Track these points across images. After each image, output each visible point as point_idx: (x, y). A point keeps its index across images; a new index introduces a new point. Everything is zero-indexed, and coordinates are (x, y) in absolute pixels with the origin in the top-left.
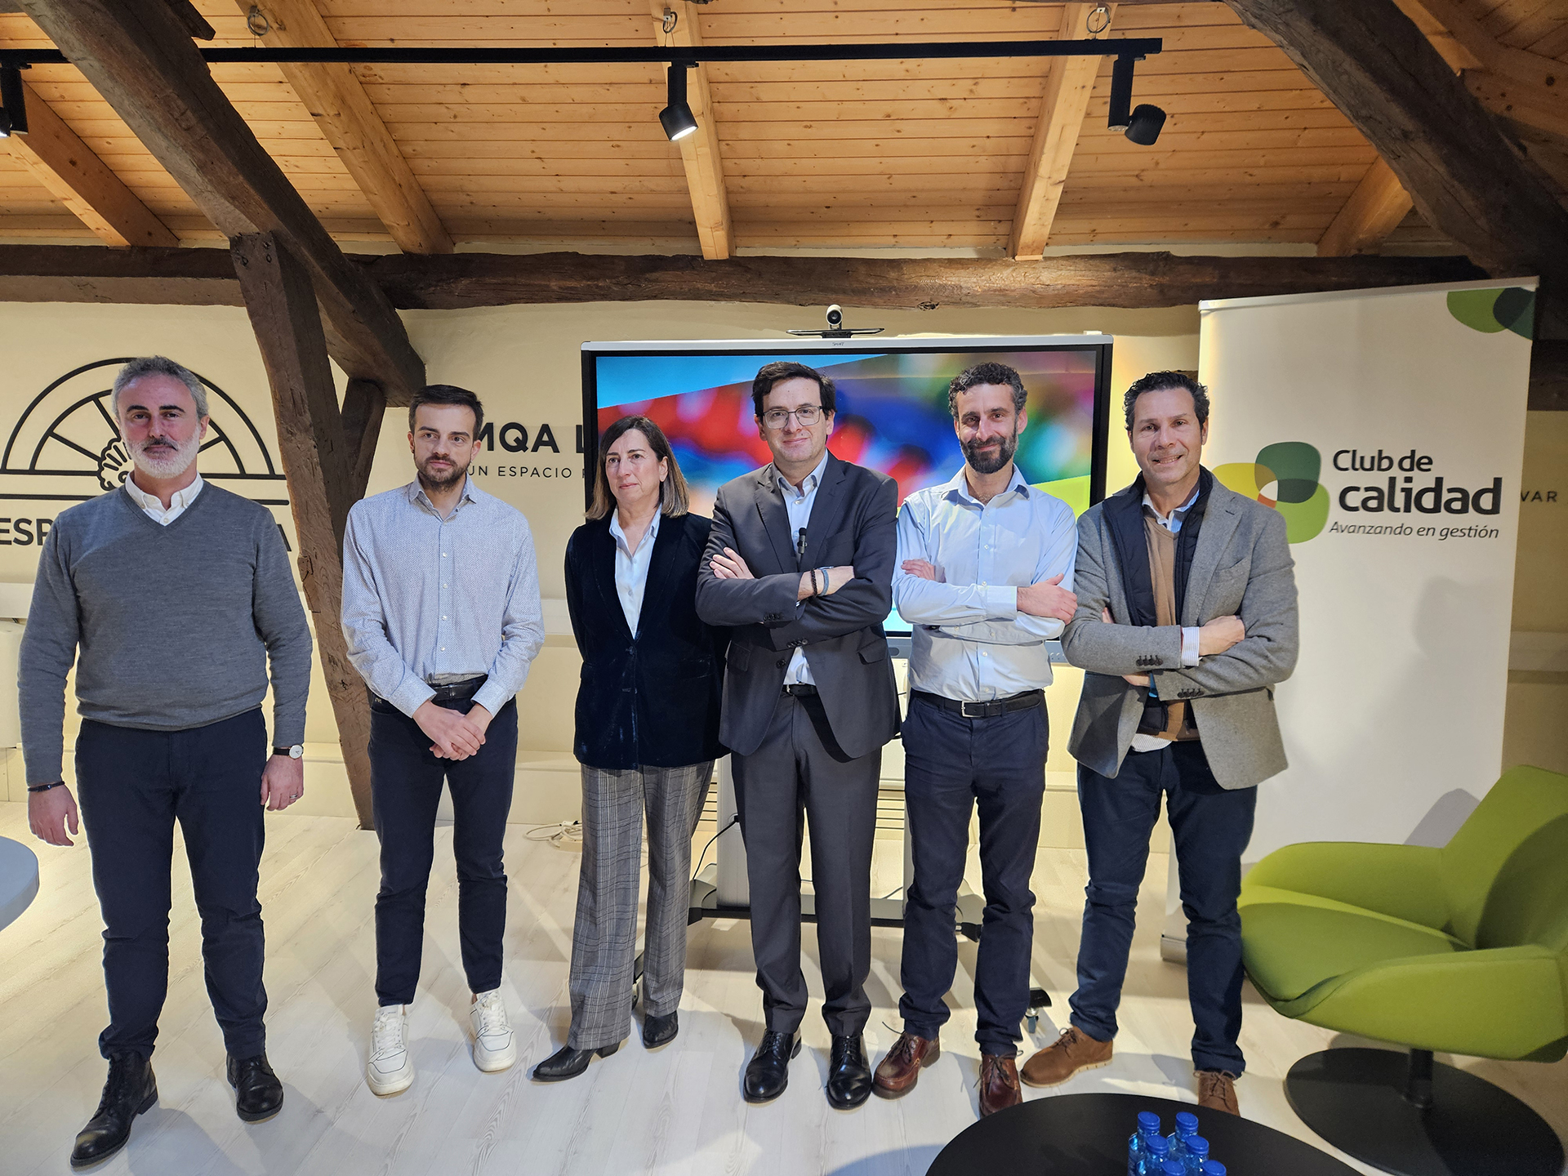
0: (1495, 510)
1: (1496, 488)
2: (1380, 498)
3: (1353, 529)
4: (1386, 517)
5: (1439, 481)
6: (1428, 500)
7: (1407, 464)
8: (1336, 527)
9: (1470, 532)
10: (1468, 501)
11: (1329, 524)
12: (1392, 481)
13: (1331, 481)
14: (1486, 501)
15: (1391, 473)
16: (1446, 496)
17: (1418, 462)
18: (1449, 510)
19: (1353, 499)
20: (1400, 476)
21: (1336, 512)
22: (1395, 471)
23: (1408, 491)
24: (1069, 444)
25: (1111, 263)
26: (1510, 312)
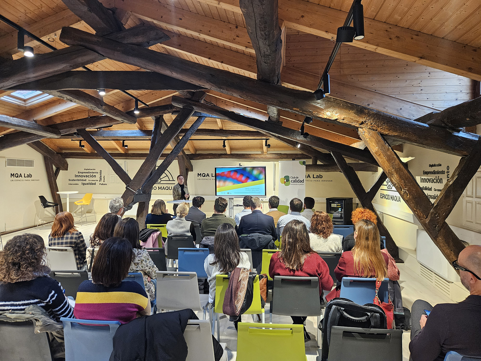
1: (303, 180)
2: (294, 181)
3: (292, 184)
4: (295, 183)
5: (299, 179)
6: (298, 181)
7: (296, 178)
9: (302, 184)
13: (290, 179)
17: (298, 178)
18: (300, 182)
19: (292, 181)
22: (296, 179)
24: (262, 176)
25: (275, 154)
26: (304, 163)
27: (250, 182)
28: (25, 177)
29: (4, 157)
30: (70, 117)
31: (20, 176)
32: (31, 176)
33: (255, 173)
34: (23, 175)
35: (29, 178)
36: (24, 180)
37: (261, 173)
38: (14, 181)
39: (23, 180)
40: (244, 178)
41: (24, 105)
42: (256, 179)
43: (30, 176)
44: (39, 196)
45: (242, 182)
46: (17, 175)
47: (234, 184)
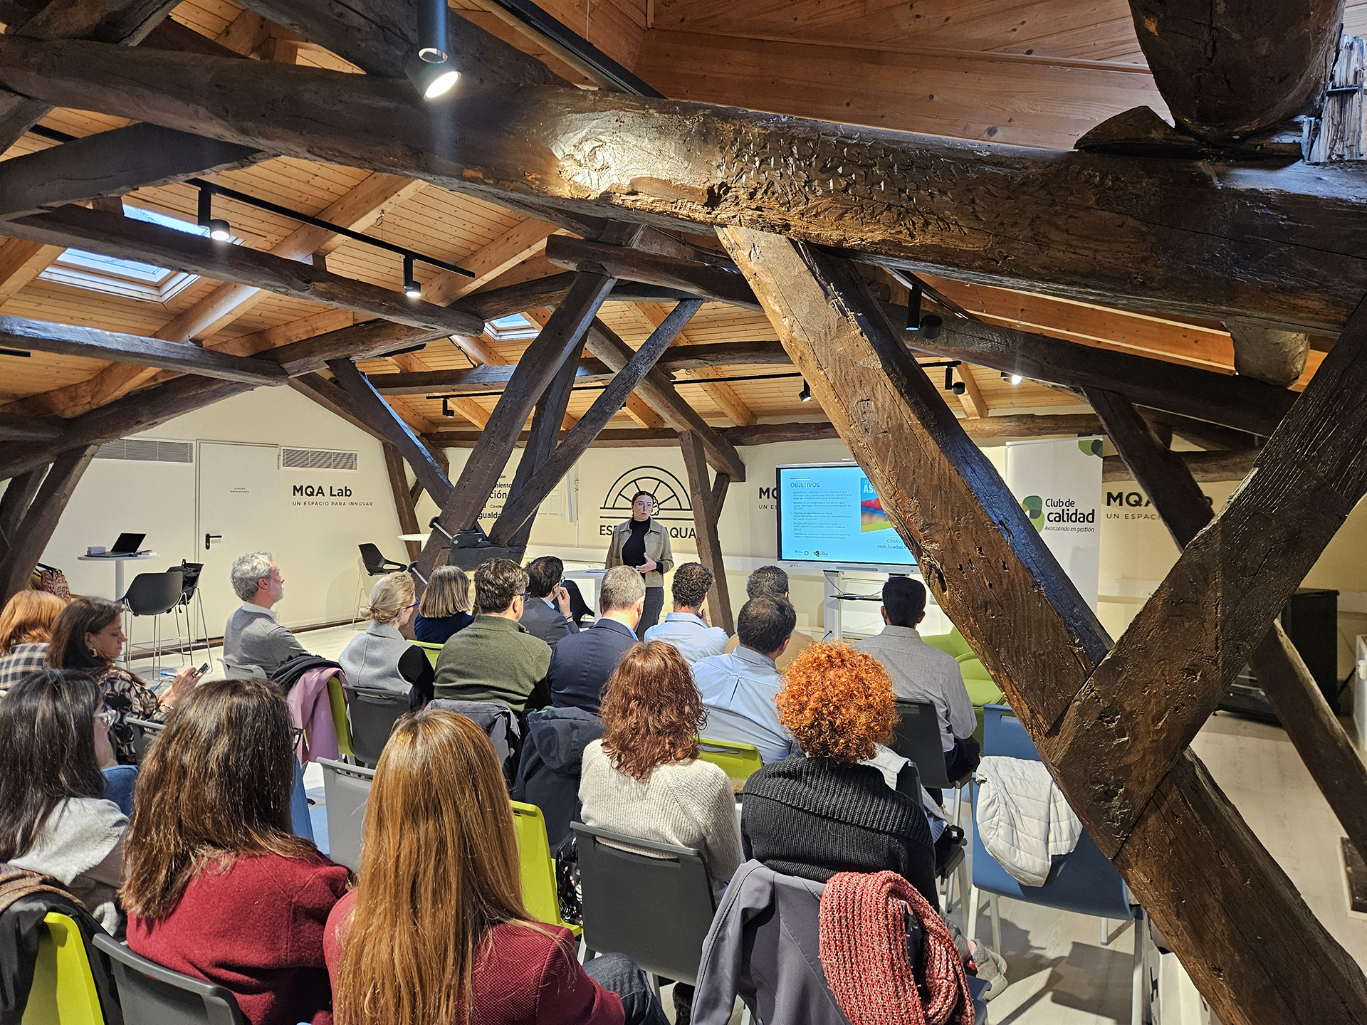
0: (1093, 521)
1: (1093, 514)
2: (1059, 517)
3: (1052, 529)
4: (1061, 524)
8: (1046, 528)
9: (1086, 529)
10: (1085, 518)
12: (1063, 510)
13: (1045, 510)
14: (1090, 519)
15: (1063, 508)
16: (1078, 516)
17: (1071, 504)
19: (1052, 517)
20: (1066, 508)
21: (1047, 523)
22: (1064, 507)
23: (1068, 514)
25: (1008, 419)
26: (1096, 448)
28: (331, 495)
29: (276, 446)
30: (309, 328)
31: (318, 493)
32: (348, 493)
34: (327, 492)
35: (343, 499)
36: (330, 504)
38: (302, 504)
39: (327, 504)
41: (155, 299)
43: (346, 492)
44: (361, 546)
46: (309, 490)
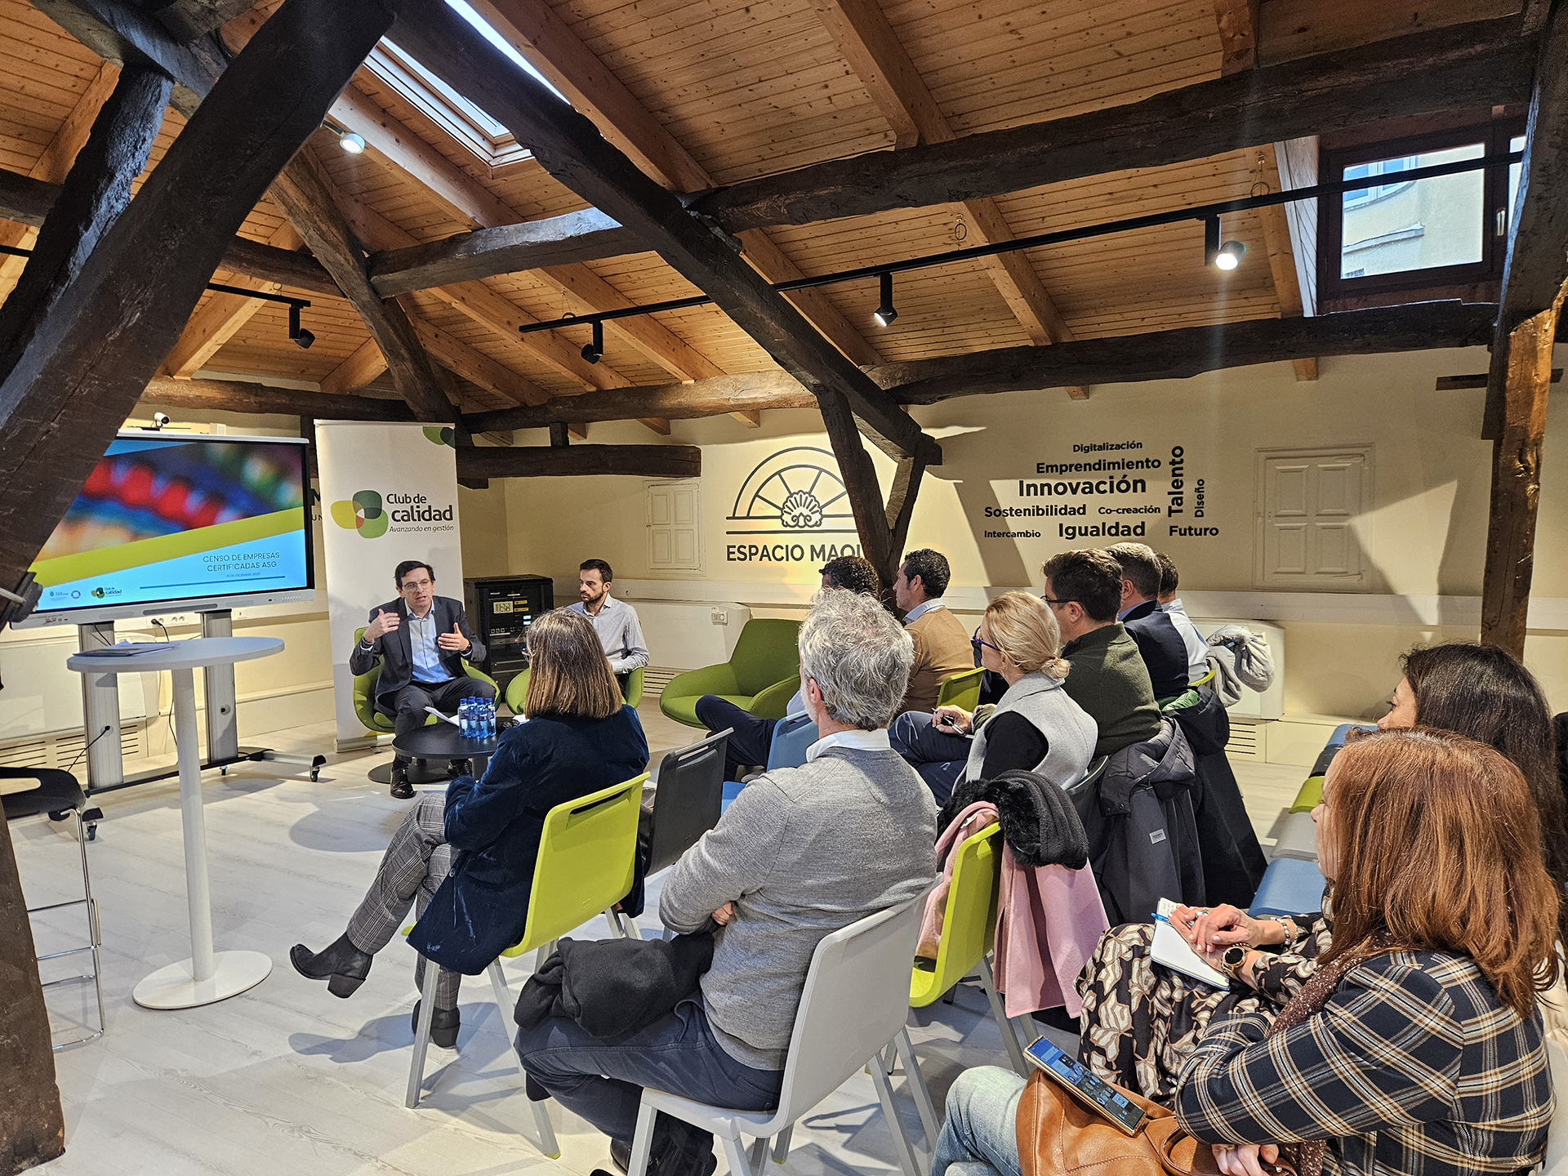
0: (451, 519)
1: (450, 510)
2: (408, 515)
3: (399, 530)
4: (411, 524)
5: (430, 507)
6: (427, 516)
7: (416, 500)
8: (392, 529)
9: (443, 528)
11: (389, 528)
12: (412, 507)
13: (387, 508)
14: (447, 515)
15: (411, 504)
16: (433, 514)
17: (421, 500)
18: (435, 519)
19: (397, 516)
20: (415, 505)
21: (391, 523)
22: (412, 503)
23: (418, 512)
24: (292, 492)
26: (447, 436)
27: (229, 525)
33: (256, 471)
37: (282, 474)
40: (193, 503)
42: (260, 504)
45: (188, 524)
47: (136, 536)
